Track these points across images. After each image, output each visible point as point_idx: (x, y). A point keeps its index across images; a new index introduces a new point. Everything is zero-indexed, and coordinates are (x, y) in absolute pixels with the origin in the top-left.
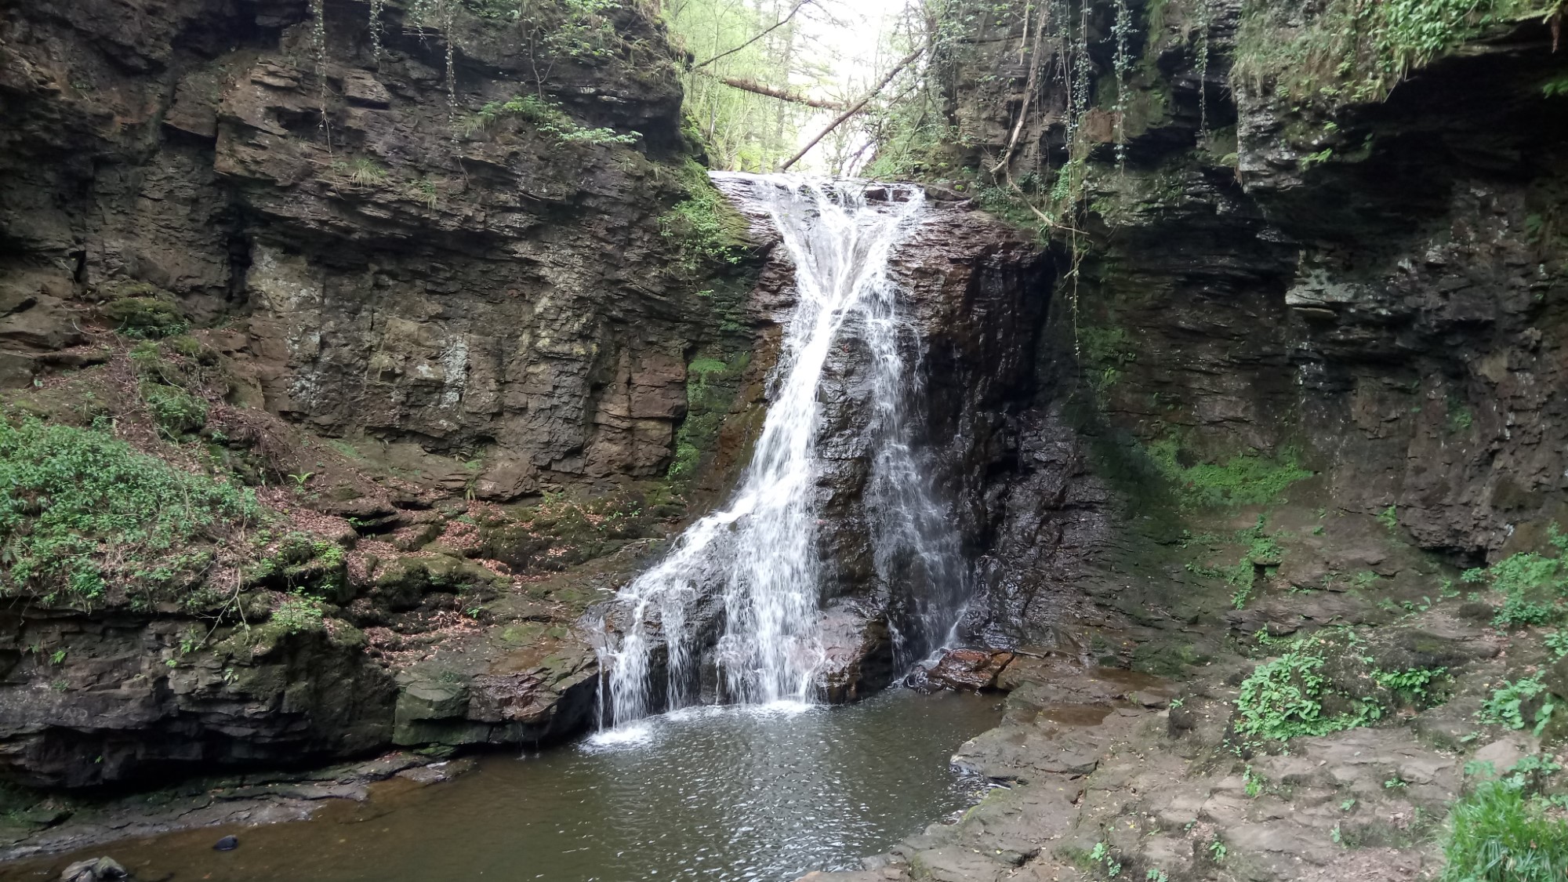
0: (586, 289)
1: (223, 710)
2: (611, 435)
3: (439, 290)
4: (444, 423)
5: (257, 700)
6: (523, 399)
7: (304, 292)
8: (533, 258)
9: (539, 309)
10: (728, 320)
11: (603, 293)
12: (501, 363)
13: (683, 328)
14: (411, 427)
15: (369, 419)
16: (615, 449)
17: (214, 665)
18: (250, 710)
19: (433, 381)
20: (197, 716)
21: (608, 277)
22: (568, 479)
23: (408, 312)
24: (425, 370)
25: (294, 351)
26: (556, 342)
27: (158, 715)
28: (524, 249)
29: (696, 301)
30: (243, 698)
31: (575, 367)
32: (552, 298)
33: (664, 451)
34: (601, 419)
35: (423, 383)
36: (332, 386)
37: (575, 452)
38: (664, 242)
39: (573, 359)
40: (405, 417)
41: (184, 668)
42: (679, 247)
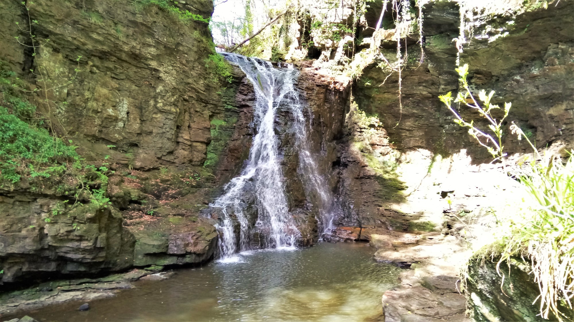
0: (177, 84)
1: (70, 245)
2: (184, 147)
3: (116, 77)
4: (117, 135)
5: (87, 240)
6: (151, 128)
7: (61, 70)
8: (157, 68)
9: (158, 91)
10: (228, 104)
11: (182, 87)
12: (141, 112)
13: (210, 106)
14: (103, 136)
15: (85, 130)
16: (186, 153)
17: (69, 222)
18: (84, 244)
19: (114, 116)
20: (56, 248)
21: (185, 81)
22: (168, 163)
23: (104, 85)
24: (110, 111)
25: (56, 95)
26: (165, 105)
27: (40, 247)
28: (154, 64)
29: (216, 96)
30: (81, 239)
31: (171, 117)
32: (164, 86)
33: (204, 156)
34: (180, 140)
35: (109, 117)
36: (71, 114)
37: (171, 153)
38: (206, 69)
39: (171, 113)
40: (101, 131)
41: (54, 223)
42: (210, 73)
